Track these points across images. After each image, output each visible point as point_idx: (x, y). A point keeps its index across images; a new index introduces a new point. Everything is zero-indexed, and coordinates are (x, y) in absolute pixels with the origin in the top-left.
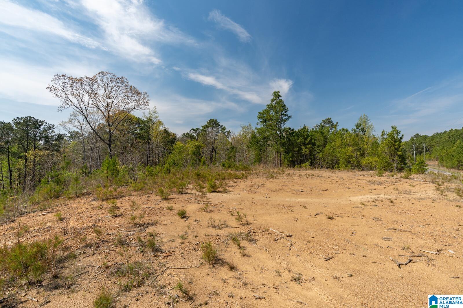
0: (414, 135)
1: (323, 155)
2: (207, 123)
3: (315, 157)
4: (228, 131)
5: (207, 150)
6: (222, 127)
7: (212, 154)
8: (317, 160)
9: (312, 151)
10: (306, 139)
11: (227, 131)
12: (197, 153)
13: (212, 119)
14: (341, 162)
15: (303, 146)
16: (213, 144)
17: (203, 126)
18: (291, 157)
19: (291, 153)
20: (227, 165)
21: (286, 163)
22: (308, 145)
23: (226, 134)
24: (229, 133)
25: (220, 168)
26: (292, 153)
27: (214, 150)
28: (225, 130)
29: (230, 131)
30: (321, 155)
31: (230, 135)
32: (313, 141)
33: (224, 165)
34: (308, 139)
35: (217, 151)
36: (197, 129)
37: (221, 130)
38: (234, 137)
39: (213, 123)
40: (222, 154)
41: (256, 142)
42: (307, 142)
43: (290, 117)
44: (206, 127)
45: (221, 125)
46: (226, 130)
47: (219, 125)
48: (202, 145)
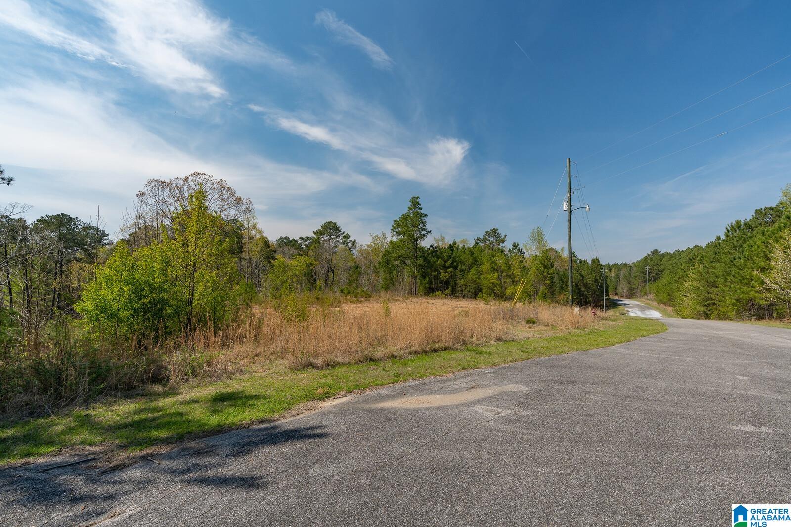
0: (651, 252)
1: (464, 282)
2: (322, 227)
3: (456, 284)
4: (353, 240)
5: (321, 270)
6: (344, 234)
7: (327, 276)
8: (459, 287)
9: (453, 276)
10: (446, 262)
11: (350, 241)
12: (309, 274)
13: (330, 221)
14: (484, 291)
15: (442, 270)
16: (329, 261)
17: (315, 231)
18: (427, 283)
19: (427, 279)
20: (346, 291)
21: (421, 290)
22: (449, 268)
23: (350, 245)
24: (354, 243)
25: (338, 294)
26: (429, 279)
27: (331, 269)
28: (348, 238)
29: (355, 240)
30: (462, 282)
31: (356, 247)
32: (455, 264)
33: (342, 291)
34: (449, 261)
35: (335, 271)
36: (308, 238)
37: (341, 239)
38: (361, 249)
39: (331, 229)
40: (342, 277)
41: (386, 263)
42: (448, 264)
43: (429, 232)
44: (319, 233)
45: (342, 231)
46: (350, 239)
47: (340, 231)
48: (315, 262)
